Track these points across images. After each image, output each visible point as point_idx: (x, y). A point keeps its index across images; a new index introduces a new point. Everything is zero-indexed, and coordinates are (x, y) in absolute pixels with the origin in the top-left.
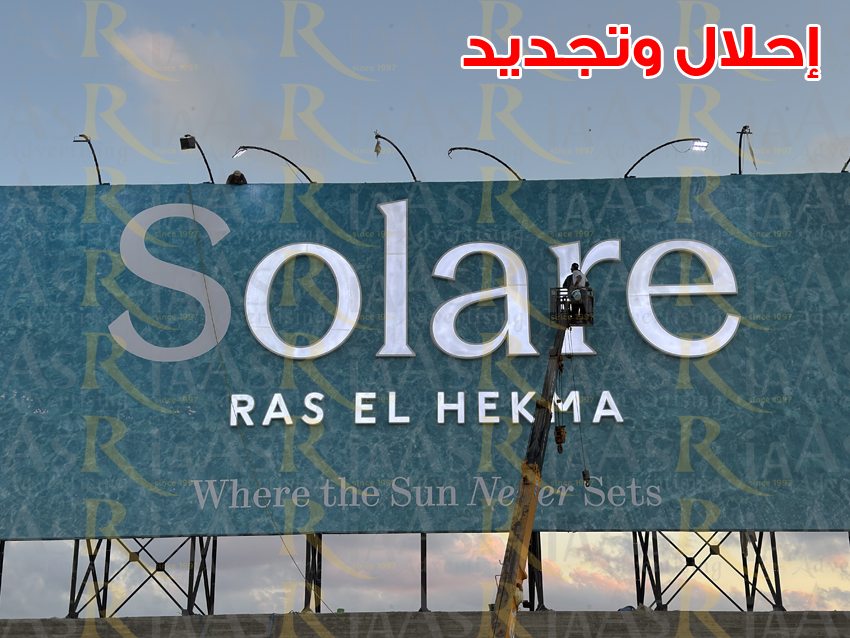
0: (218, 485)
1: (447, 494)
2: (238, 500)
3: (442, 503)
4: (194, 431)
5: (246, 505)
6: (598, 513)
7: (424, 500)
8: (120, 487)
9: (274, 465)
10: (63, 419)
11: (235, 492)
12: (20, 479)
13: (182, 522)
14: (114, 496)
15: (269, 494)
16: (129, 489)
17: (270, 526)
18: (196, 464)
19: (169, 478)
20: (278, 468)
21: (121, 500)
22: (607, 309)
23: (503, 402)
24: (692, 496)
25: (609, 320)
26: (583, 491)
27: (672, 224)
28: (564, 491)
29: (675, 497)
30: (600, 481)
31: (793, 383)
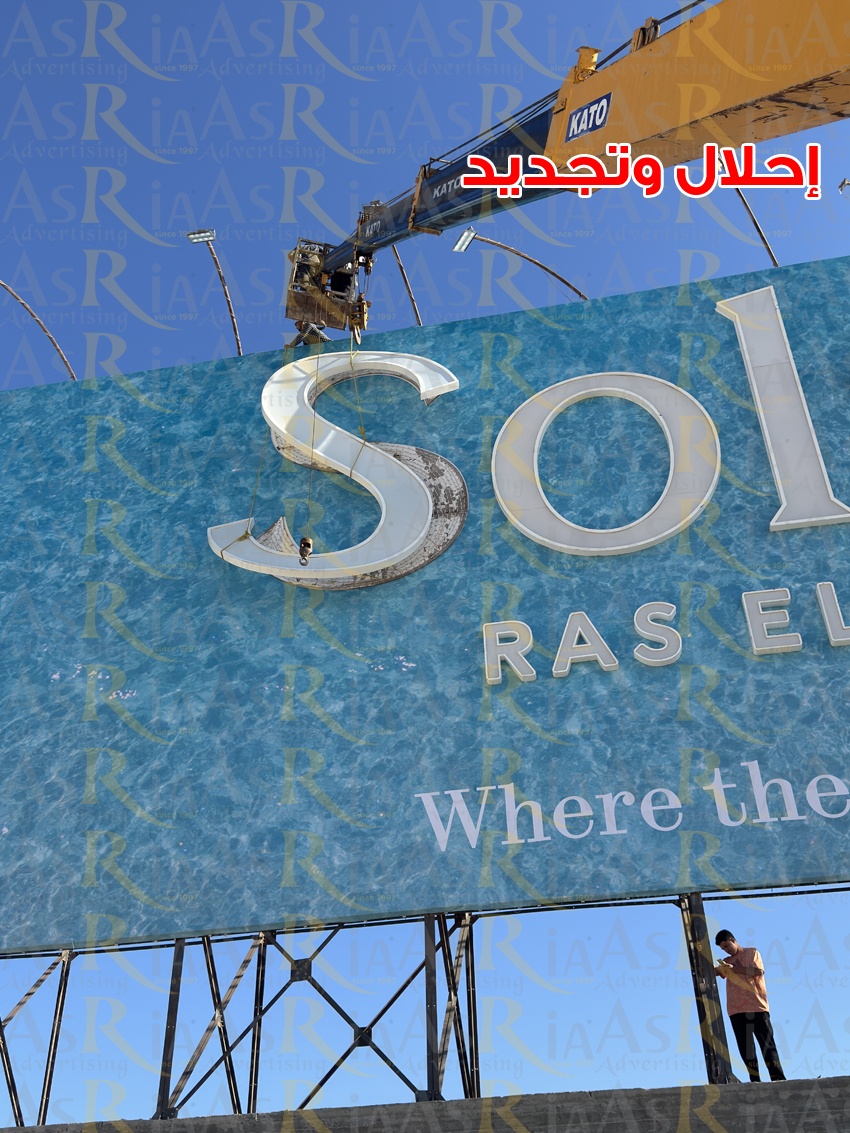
0: (473, 800)
2: (519, 825)
4: (415, 700)
8: (268, 819)
9: (590, 751)
10: (163, 703)
11: (512, 813)
12: (73, 822)
13: (404, 883)
14: (256, 841)
15: (586, 810)
16: (288, 824)
17: (596, 877)
18: (425, 762)
19: (367, 792)
20: (598, 754)
21: (271, 848)
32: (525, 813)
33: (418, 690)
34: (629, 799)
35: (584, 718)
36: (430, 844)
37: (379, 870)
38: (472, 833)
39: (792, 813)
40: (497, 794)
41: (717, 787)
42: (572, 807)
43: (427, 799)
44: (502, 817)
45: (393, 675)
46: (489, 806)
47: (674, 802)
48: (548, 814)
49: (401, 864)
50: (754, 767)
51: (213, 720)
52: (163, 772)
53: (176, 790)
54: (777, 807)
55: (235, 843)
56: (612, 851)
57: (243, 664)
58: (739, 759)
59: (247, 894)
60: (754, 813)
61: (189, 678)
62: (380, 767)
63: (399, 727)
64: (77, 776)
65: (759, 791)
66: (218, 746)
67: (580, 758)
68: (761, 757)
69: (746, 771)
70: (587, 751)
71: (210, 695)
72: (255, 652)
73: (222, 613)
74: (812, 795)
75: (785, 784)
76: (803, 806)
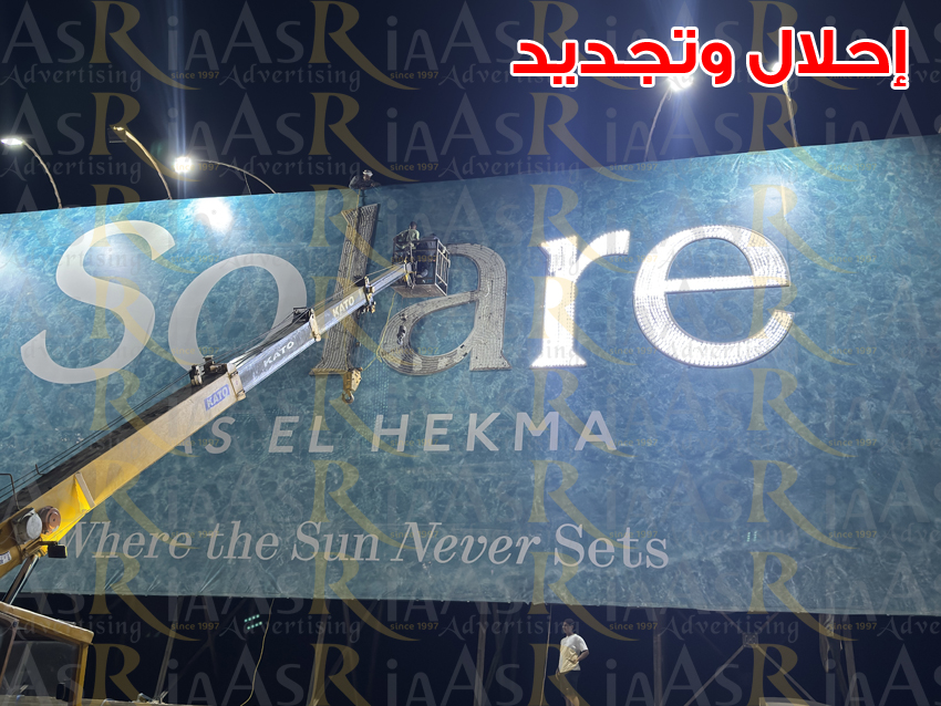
0: (86, 530)
1: (367, 545)
2: (105, 547)
5: (112, 554)
7: (335, 552)
9: (158, 505)
11: (104, 538)
17: (134, 583)
20: (161, 508)
22: (605, 310)
23: (457, 426)
24: (715, 555)
25: (609, 323)
26: (553, 544)
27: (701, 208)
28: (525, 544)
29: (689, 555)
30: (579, 530)
31: (875, 396)
35: (163, 484)
38: (79, 548)
39: (245, 556)
41: (214, 535)
42: (135, 539)
44: (97, 541)
46: (94, 533)
47: (189, 542)
48: (121, 543)
50: (237, 524)
54: (238, 551)
56: (146, 568)
58: (232, 519)
60: (226, 553)
67: (150, 509)
69: (233, 526)
70: (156, 505)
74: (260, 545)
75: (248, 537)
76: (252, 552)
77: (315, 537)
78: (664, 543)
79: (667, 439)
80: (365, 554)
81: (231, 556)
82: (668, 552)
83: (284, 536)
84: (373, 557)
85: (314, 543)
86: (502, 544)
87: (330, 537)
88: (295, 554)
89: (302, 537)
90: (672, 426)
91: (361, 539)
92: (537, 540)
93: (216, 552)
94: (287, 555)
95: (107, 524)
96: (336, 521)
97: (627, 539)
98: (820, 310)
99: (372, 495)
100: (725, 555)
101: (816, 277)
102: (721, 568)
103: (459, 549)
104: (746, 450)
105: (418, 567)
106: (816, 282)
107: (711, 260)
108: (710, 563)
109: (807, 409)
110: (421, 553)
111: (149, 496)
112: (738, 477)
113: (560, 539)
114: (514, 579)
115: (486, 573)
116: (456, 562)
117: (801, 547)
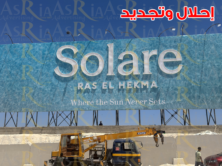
0: (76, 102)
1: (121, 102)
3: (120, 104)
5: (81, 105)
6: (152, 106)
7: (116, 103)
8: (57, 101)
10: (46, 88)
11: (79, 102)
12: (38, 100)
13: (69, 108)
14: (56, 103)
15: (86, 103)
16: (59, 102)
17: (86, 109)
18: (72, 97)
19: (66, 99)
20: (87, 97)
21: (57, 104)
22: (154, 64)
23: (132, 84)
24: (171, 102)
25: (155, 67)
26: (149, 101)
27: (168, 46)
28: (145, 101)
29: (168, 102)
30: (152, 99)
31: (194, 78)
32: (80, 102)
33: (71, 89)
34: (89, 102)
35: (87, 94)
36: (72, 105)
37: (67, 107)
38: (75, 104)
39: (103, 104)
40: (78, 100)
41: (97, 101)
42: (84, 102)
43: (72, 100)
44: (78, 103)
45: (69, 87)
47: (93, 102)
48: (82, 103)
49: (69, 106)
50: (100, 100)
51: (51, 91)
52: (46, 96)
53: (48, 98)
54: (101, 103)
55: (54, 103)
56: (87, 106)
57: (54, 85)
59: (55, 108)
61: (48, 86)
62: (67, 97)
63: (69, 93)
64: (38, 95)
65: (100, 102)
66: (52, 93)
67: (86, 98)
68: (101, 99)
70: (86, 97)
71: (50, 88)
72: (55, 83)
73: (52, 78)
74: (105, 103)
75: (103, 102)
76: (104, 104)
77: (113, 101)
78: (164, 101)
79: (164, 85)
80: (121, 104)
81: (100, 104)
82: (165, 102)
83: (108, 101)
84: (122, 104)
85: (113, 102)
86: (141, 102)
87: (115, 101)
88: (110, 104)
89: (111, 101)
90: (165, 83)
91: (120, 102)
92: (146, 101)
93: (98, 104)
94: (109, 104)
95: (79, 100)
96: (116, 99)
97: (159, 100)
98: (186, 65)
99: (121, 95)
100: (173, 102)
101: (186, 59)
102: (172, 104)
103: (135, 102)
104: (176, 87)
105: (129, 105)
106: (186, 60)
107: (170, 56)
108: (171, 103)
109: (184, 80)
110: (129, 103)
111: (85, 96)
112: (175, 91)
113: (150, 101)
114: (143, 107)
115: (140, 106)
116: (135, 104)
117: (183, 101)
